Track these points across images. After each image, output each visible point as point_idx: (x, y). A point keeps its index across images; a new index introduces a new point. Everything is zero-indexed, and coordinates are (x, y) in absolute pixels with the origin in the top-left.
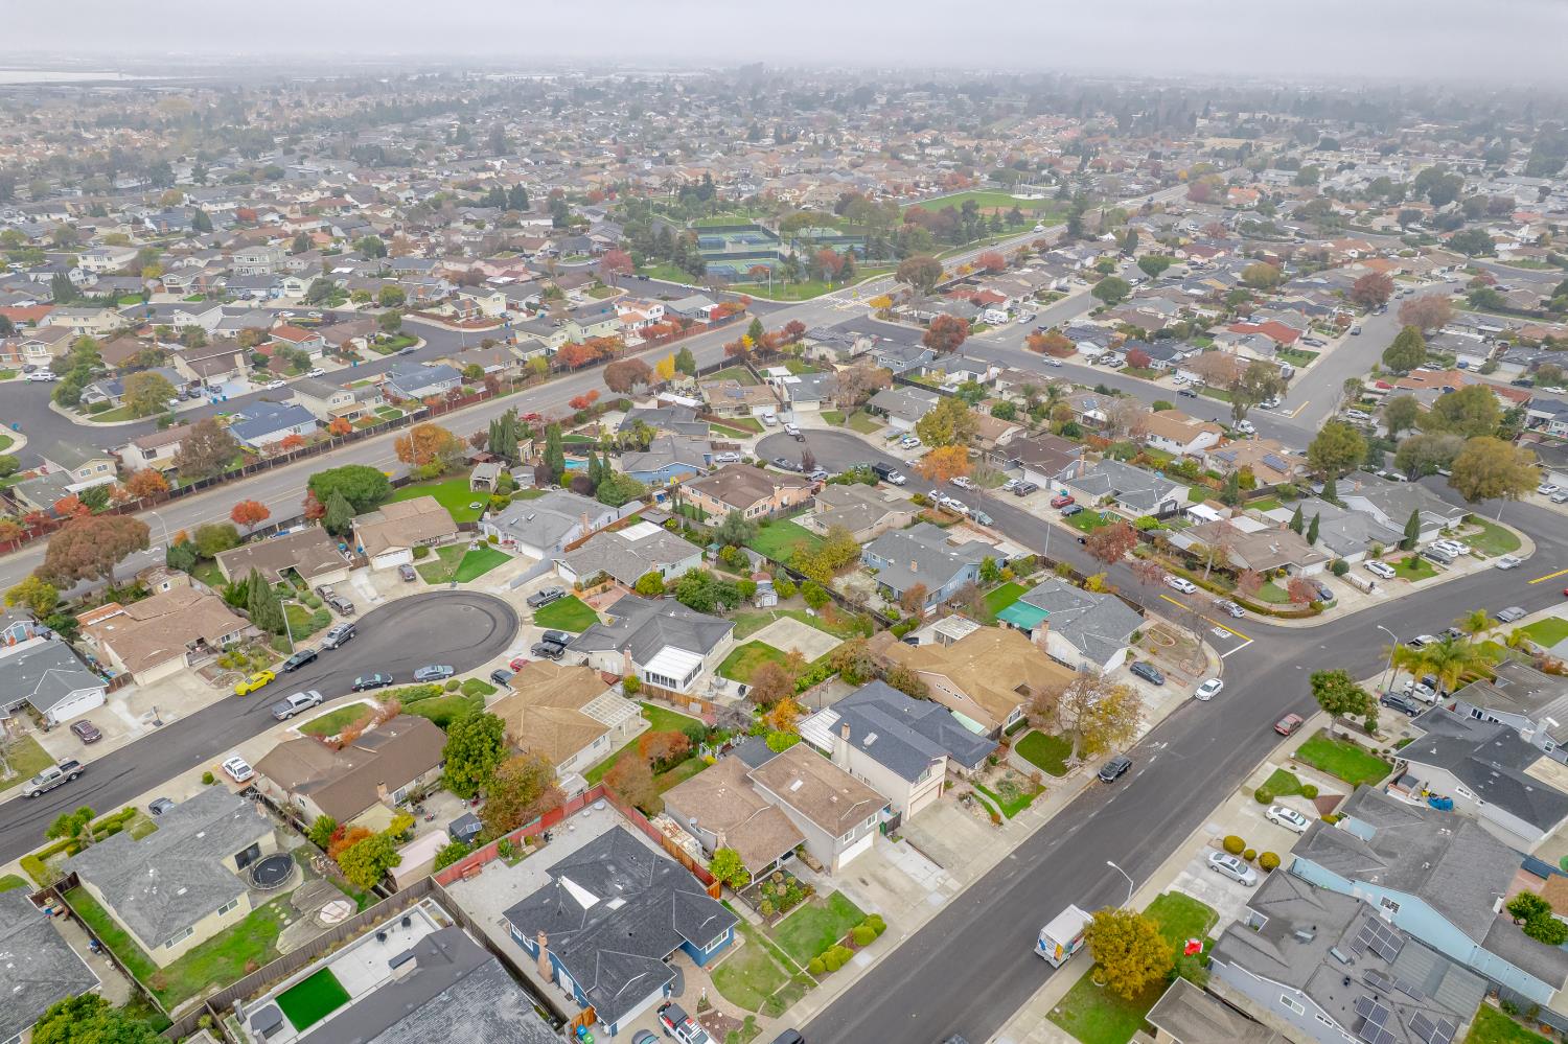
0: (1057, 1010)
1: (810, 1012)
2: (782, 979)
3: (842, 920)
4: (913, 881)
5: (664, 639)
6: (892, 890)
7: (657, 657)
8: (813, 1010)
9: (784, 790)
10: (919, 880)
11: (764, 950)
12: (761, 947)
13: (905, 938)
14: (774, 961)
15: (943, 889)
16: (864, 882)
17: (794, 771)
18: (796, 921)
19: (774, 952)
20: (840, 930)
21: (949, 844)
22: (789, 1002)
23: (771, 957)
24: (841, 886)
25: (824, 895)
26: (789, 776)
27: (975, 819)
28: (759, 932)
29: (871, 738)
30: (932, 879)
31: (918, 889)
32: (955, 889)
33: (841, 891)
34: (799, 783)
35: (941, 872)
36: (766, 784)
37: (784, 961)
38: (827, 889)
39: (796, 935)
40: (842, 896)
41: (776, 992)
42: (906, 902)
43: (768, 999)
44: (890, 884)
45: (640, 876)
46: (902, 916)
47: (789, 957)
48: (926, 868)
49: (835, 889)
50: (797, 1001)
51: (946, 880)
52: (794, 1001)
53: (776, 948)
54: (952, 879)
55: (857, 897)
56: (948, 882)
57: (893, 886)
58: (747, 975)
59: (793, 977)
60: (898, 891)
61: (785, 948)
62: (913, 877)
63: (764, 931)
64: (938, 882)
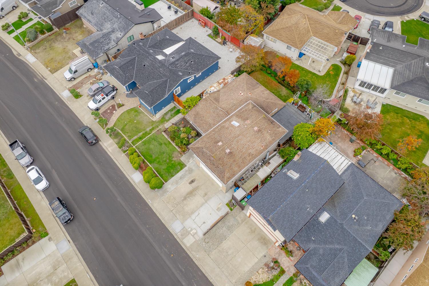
1: (109, 149)
2: (130, 137)
3: (164, 167)
4: (193, 213)
6: (185, 198)
7: (378, 66)
8: (110, 151)
10: (193, 216)
11: (148, 129)
12: (151, 128)
13: (149, 202)
14: (141, 134)
15: (186, 232)
16: (192, 182)
18: (165, 144)
19: (146, 134)
20: (157, 166)
21: (226, 244)
22: (116, 140)
23: (144, 132)
24: (189, 168)
25: (183, 159)
27: (254, 270)
28: (160, 127)
30: (194, 226)
31: (186, 215)
32: (185, 241)
33: (186, 168)
35: (201, 234)
37: (141, 138)
38: (187, 161)
39: (156, 143)
40: (182, 169)
41: (123, 134)
42: (176, 206)
43: (120, 131)
44: (190, 198)
45: (177, 64)
46: (165, 202)
47: (142, 141)
48: (204, 223)
49: (187, 165)
50: (116, 144)
51: (193, 236)
52: (117, 143)
53: (149, 135)
54: (194, 240)
55: (181, 177)
56: (192, 237)
57: (189, 199)
58: (134, 122)
59: (130, 142)
60: (185, 202)
61: (148, 139)
62: (196, 214)
63: (160, 129)
64: (192, 230)
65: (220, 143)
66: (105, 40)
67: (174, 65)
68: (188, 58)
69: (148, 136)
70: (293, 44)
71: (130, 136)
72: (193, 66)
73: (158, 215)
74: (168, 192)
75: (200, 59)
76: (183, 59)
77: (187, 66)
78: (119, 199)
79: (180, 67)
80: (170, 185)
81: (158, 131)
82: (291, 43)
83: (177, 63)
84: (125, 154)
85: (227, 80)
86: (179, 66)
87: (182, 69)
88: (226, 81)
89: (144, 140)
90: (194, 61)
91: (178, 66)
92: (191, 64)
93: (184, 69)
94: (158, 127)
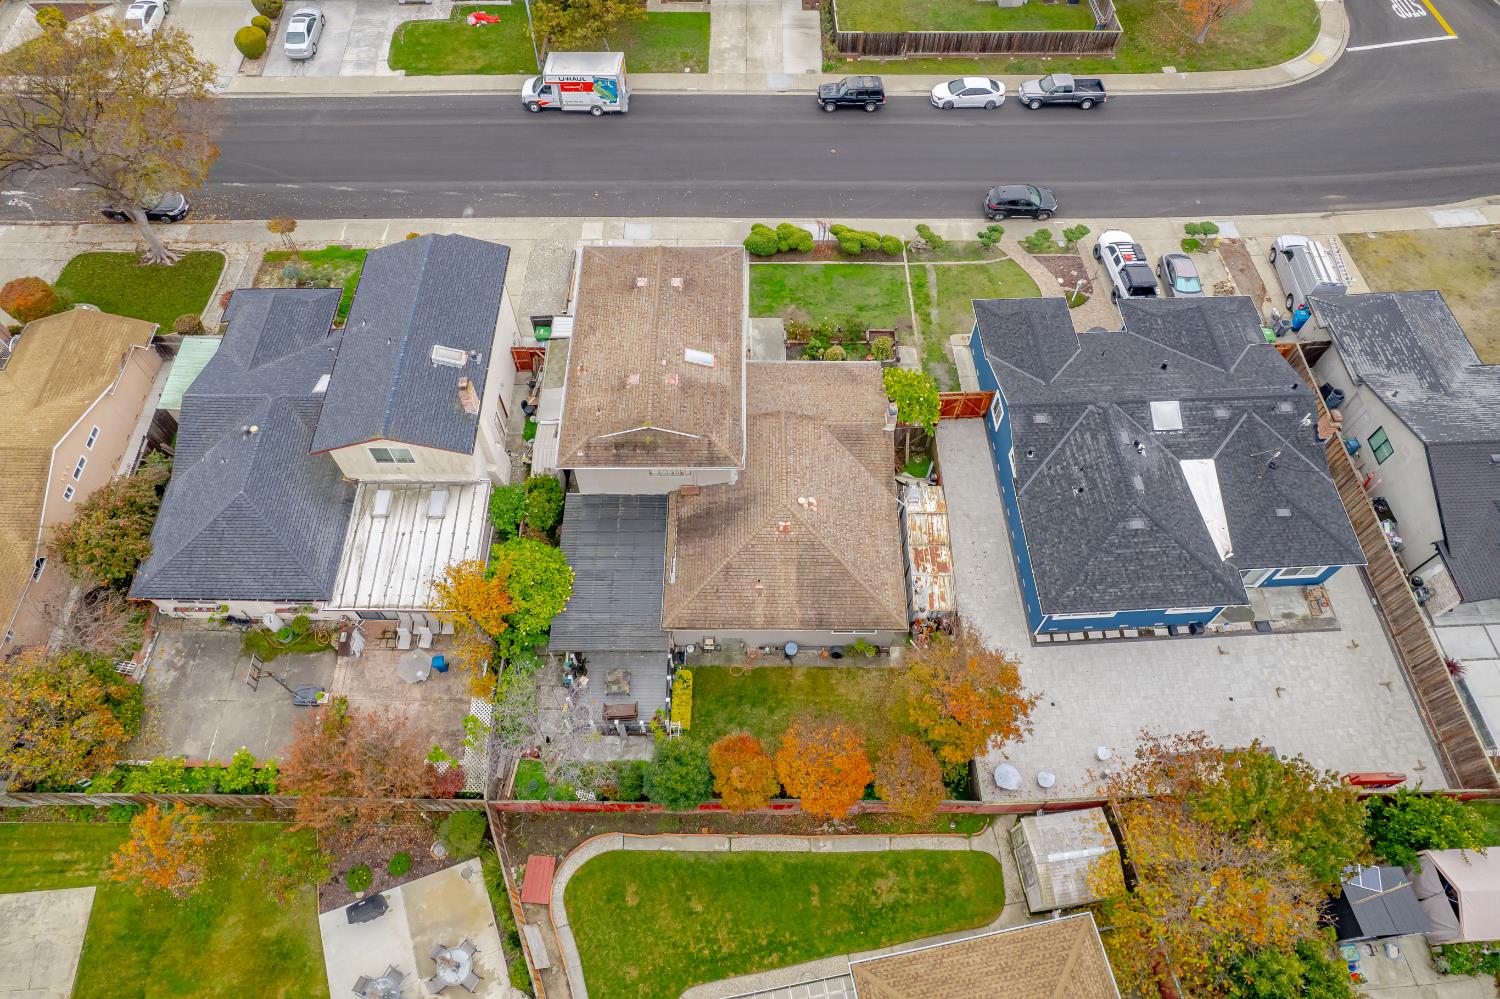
0: (687, 70)
3: (791, 282)
9: (723, 377)
11: (934, 312)
12: (934, 319)
14: (934, 293)
17: (671, 380)
18: (855, 317)
19: (923, 301)
22: (960, 245)
23: (934, 301)
25: (777, 323)
26: (687, 386)
28: (917, 336)
29: (444, 355)
34: (692, 355)
38: (762, 326)
39: (874, 301)
40: (754, 306)
41: (966, 262)
43: (984, 262)
45: (1094, 437)
47: (909, 285)
49: (751, 320)
51: (593, 241)
53: (915, 304)
54: (583, 238)
56: (594, 238)
59: (928, 264)
61: (904, 297)
63: (912, 334)
65: (677, 282)
66: (1397, 351)
67: (1096, 424)
68: (1104, 485)
69: (914, 301)
70: (911, 970)
71: (945, 272)
72: (1061, 487)
73: (695, 219)
75: (1078, 527)
76: (1109, 467)
77: (1068, 464)
78: (793, 182)
79: (1076, 440)
81: (911, 327)
82: (920, 968)
83: (1102, 438)
85: (929, 570)
86: (1083, 438)
87: (1066, 442)
88: (929, 567)
89: (909, 288)
90: (1079, 502)
91: (1088, 436)
92: (1072, 482)
93: (1062, 449)
94: (923, 333)
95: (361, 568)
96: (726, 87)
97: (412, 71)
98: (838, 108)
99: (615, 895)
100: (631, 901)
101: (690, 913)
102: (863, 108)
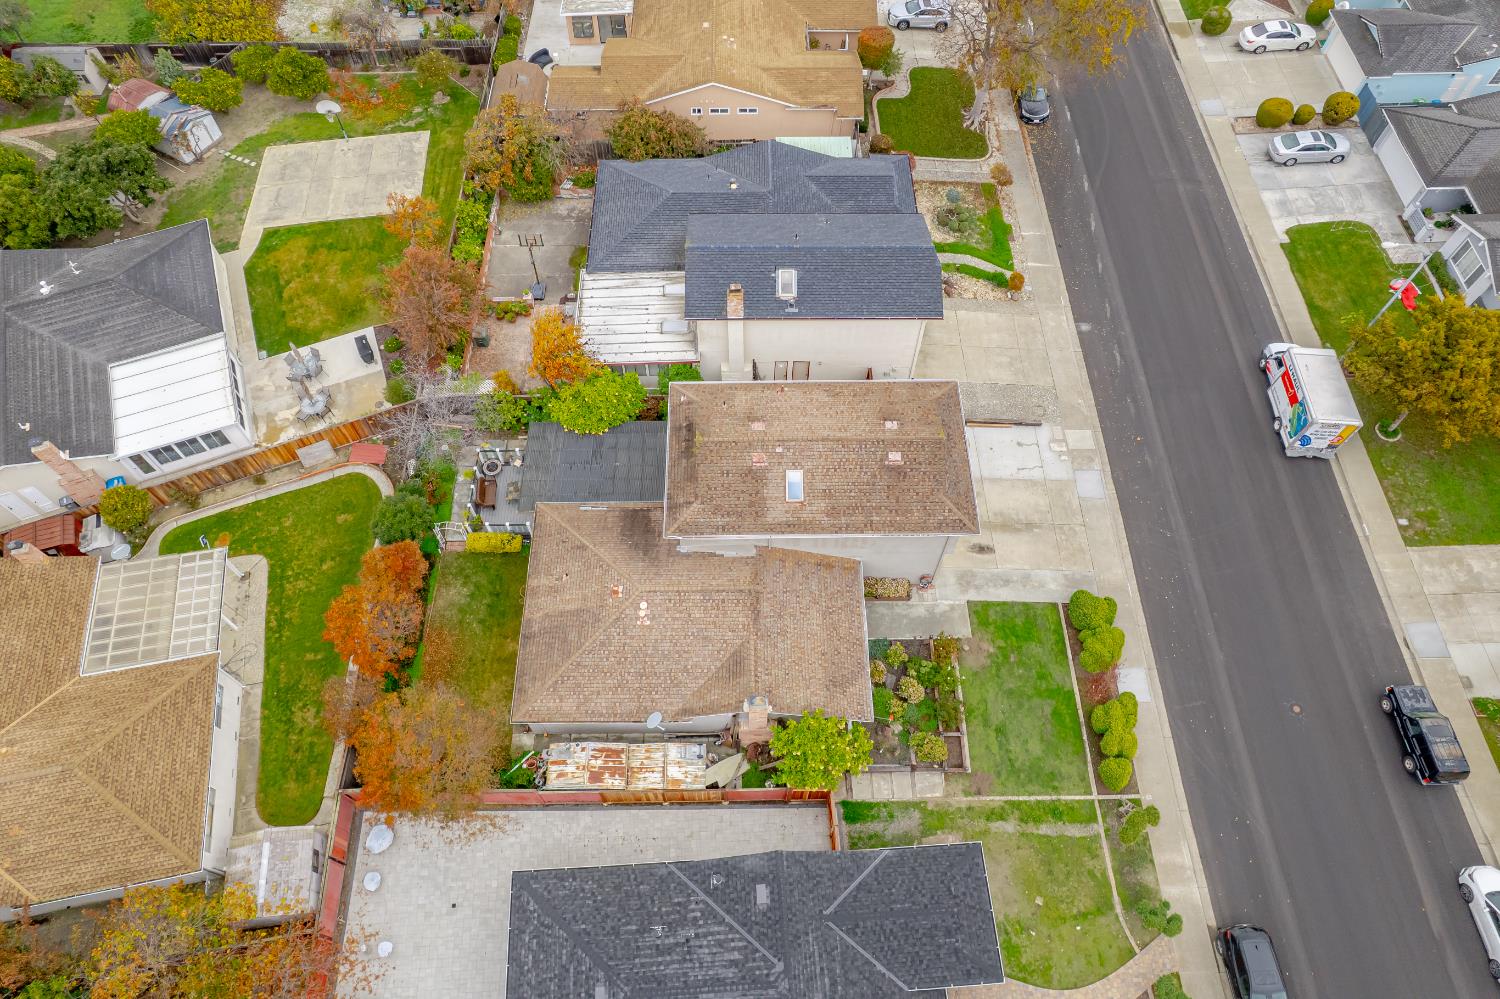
0: (1404, 522)
1: (1188, 862)
2: (1090, 847)
3: (1034, 648)
4: (1033, 483)
5: (88, 356)
6: (1029, 526)
8: (1185, 851)
9: (777, 513)
10: (1037, 474)
11: (1010, 827)
12: (996, 826)
13: (1132, 587)
14: (1044, 829)
15: (1078, 458)
16: (982, 550)
17: (758, 459)
18: (986, 723)
19: (1029, 815)
20: (1055, 670)
21: (1004, 377)
22: (1147, 878)
23: (1031, 828)
24: (965, 591)
25: (963, 630)
26: (755, 477)
27: (981, 307)
28: (962, 801)
29: (787, 281)
30: (1047, 455)
31: (1056, 490)
32: (1089, 445)
33: (973, 596)
34: (795, 477)
35: (1044, 433)
36: (724, 529)
37: (1056, 812)
38: (956, 615)
39: (1015, 747)
40: (987, 605)
41: (1113, 883)
42: (1066, 528)
43: (1118, 909)
44: (1014, 517)
45: (733, 963)
46: (1088, 557)
47: (1054, 798)
48: (1019, 444)
49: (964, 602)
50: (1152, 861)
51: (1065, 440)
52: (1150, 866)
53: (1020, 803)
54: (1067, 431)
55: (1005, 585)
56: (1070, 441)
57: (1022, 517)
58: (1046, 904)
59: (1099, 828)
60: (1036, 518)
61: (1030, 788)
62: (1024, 474)
63: (967, 793)
64: (1061, 453)
65: (895, 457)
67: (752, 969)
68: (660, 964)
69: (1026, 802)
70: (199, 698)
71: (1089, 850)
72: (668, 914)
73: (1125, 543)
74: (1065, 576)
75: (610, 923)
76: (685, 974)
77: (700, 926)
78: (1219, 657)
79: (733, 940)
80: (1049, 587)
81: (979, 793)
83: (730, 973)
84: (1138, 793)
85: (593, 762)
86: (734, 949)
87: (732, 928)
88: (599, 762)
89: (1048, 798)
90: (643, 930)
91: (736, 956)
92: (672, 927)
93: (722, 922)
94: (970, 809)
95: (618, 287)
96: (1387, 570)
97: (1290, 250)
98: (1390, 715)
99: (347, 507)
100: (341, 519)
101: (322, 561)
102: (1405, 754)
